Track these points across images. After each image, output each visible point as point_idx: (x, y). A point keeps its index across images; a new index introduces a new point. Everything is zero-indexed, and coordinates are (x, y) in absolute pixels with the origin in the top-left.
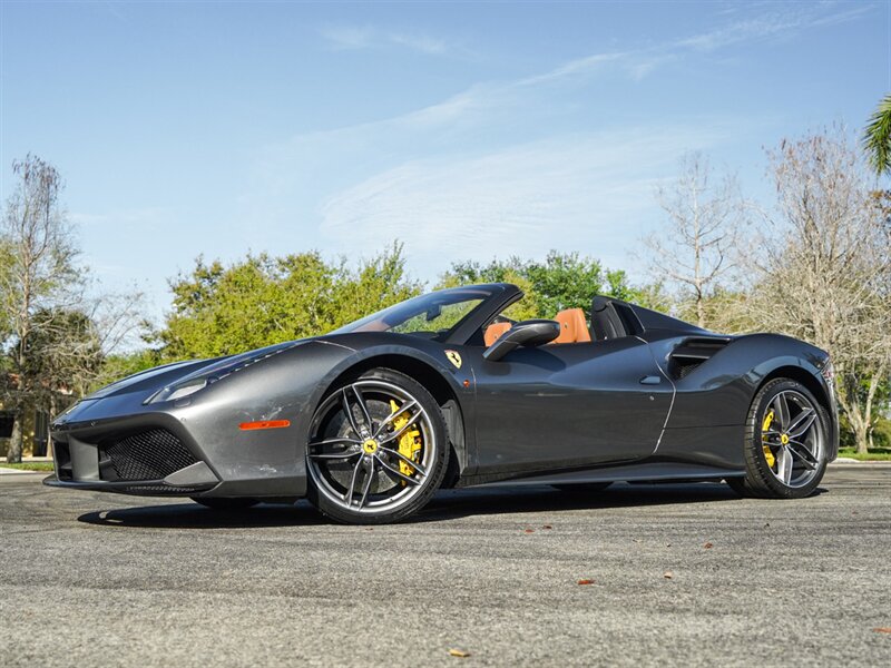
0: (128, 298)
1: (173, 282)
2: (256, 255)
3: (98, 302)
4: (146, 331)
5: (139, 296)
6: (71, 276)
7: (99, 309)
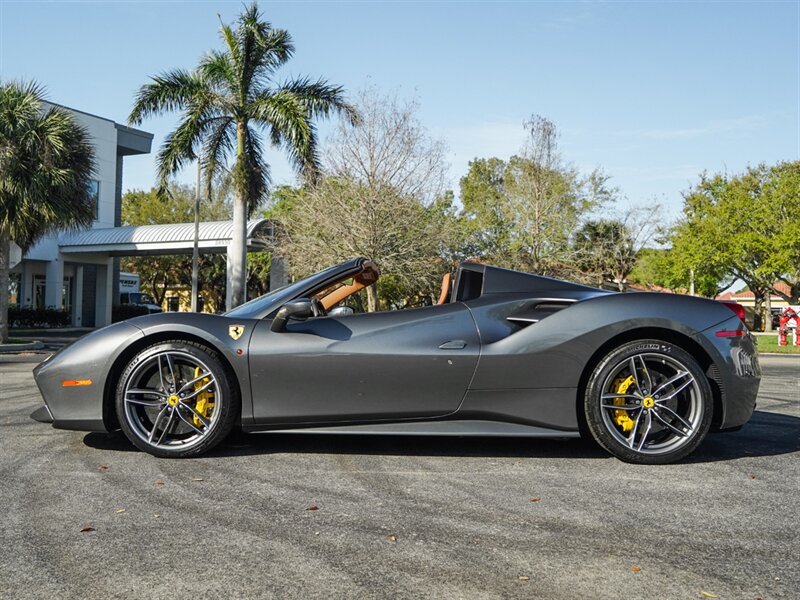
0: (649, 209)
1: (686, 194)
2: (755, 166)
3: (628, 214)
4: (659, 235)
5: (658, 206)
6: (607, 196)
7: (630, 219)
